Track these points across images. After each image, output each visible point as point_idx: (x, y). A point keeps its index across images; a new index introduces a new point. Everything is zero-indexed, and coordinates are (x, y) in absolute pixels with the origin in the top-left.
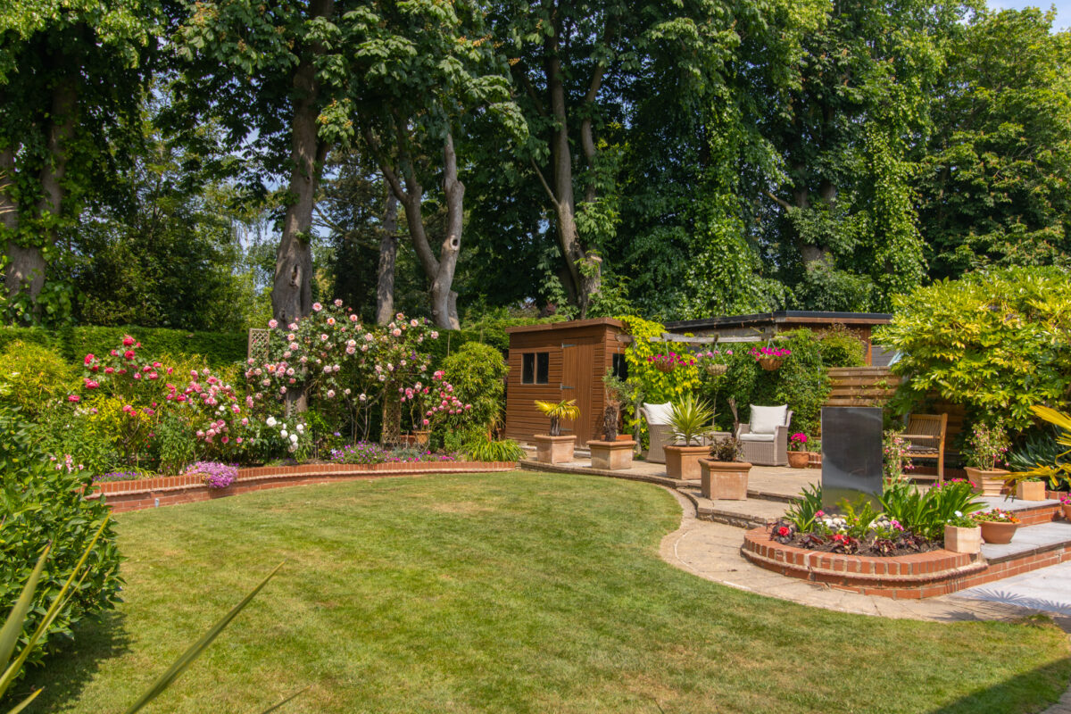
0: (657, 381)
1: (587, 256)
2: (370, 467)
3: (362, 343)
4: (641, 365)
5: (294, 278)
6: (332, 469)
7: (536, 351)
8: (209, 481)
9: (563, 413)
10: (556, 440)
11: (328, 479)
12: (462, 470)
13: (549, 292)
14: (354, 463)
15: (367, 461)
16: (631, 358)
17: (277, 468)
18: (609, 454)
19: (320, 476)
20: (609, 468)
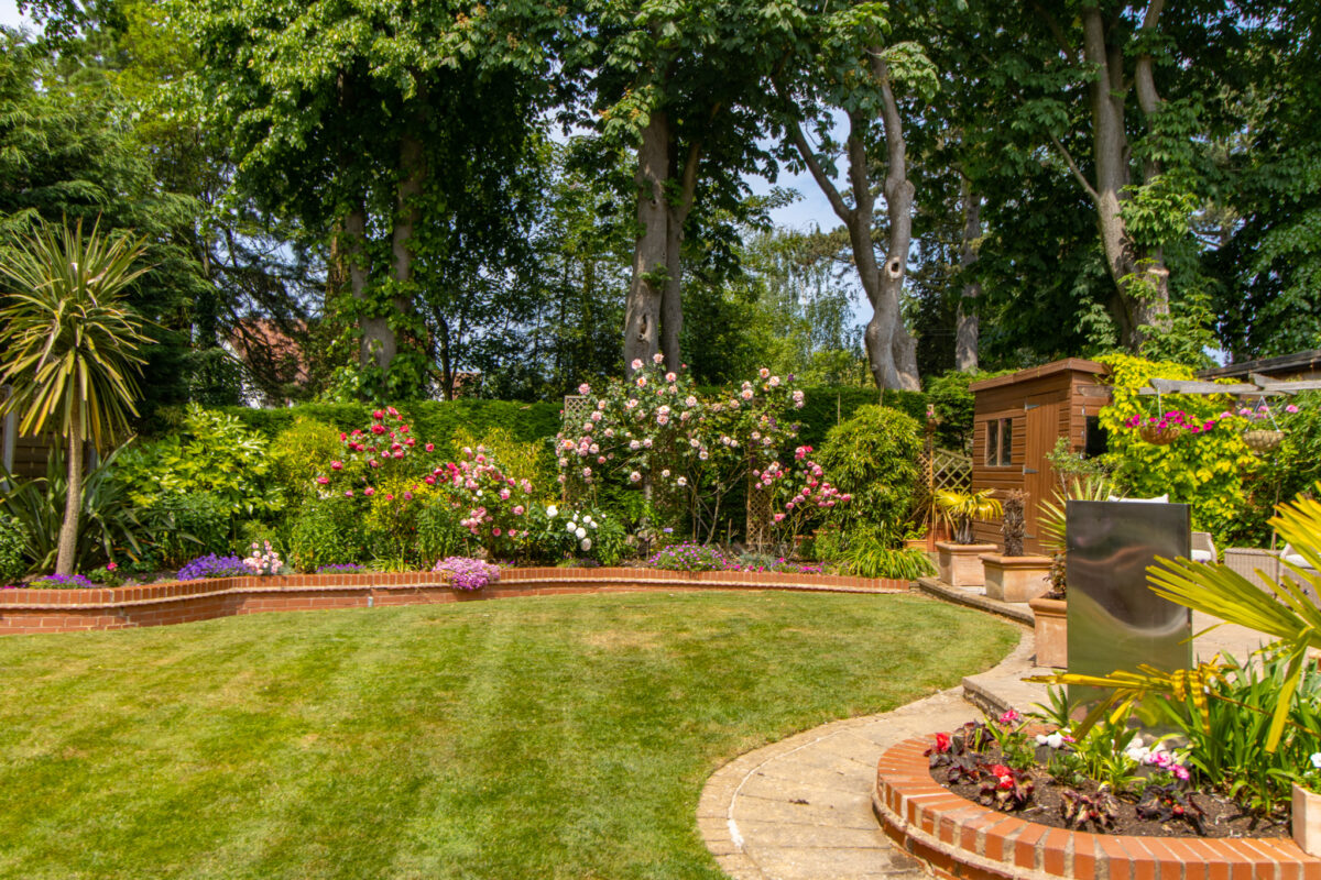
0: (1156, 461)
1: (1142, 269)
2: (692, 576)
3: (679, 409)
4: (1121, 434)
5: (643, 331)
6: (640, 575)
7: (999, 416)
8: (451, 580)
9: (972, 508)
10: (959, 552)
11: (635, 588)
12: (826, 587)
13: (1088, 328)
14: (671, 568)
15: (689, 567)
16: (1107, 423)
17: (567, 570)
18: (1002, 576)
19: (623, 583)
20: (1002, 599)
